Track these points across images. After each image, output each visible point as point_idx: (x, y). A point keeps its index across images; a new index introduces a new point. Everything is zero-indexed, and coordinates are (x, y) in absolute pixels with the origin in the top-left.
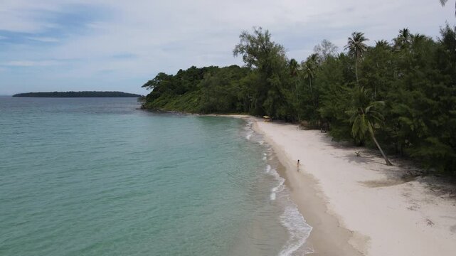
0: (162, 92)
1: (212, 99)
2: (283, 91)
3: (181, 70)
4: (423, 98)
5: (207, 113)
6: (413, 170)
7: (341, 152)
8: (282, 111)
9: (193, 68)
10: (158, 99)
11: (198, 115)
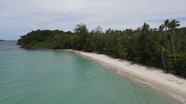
0: (31, 41)
1: (59, 44)
2: (90, 42)
3: (33, 31)
4: (137, 48)
5: (56, 49)
6: (133, 62)
7: (115, 60)
8: (90, 49)
9: (39, 30)
10: (30, 44)
11: (53, 50)
